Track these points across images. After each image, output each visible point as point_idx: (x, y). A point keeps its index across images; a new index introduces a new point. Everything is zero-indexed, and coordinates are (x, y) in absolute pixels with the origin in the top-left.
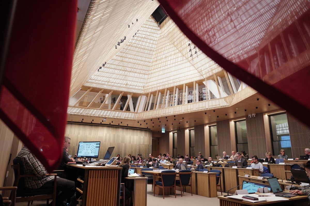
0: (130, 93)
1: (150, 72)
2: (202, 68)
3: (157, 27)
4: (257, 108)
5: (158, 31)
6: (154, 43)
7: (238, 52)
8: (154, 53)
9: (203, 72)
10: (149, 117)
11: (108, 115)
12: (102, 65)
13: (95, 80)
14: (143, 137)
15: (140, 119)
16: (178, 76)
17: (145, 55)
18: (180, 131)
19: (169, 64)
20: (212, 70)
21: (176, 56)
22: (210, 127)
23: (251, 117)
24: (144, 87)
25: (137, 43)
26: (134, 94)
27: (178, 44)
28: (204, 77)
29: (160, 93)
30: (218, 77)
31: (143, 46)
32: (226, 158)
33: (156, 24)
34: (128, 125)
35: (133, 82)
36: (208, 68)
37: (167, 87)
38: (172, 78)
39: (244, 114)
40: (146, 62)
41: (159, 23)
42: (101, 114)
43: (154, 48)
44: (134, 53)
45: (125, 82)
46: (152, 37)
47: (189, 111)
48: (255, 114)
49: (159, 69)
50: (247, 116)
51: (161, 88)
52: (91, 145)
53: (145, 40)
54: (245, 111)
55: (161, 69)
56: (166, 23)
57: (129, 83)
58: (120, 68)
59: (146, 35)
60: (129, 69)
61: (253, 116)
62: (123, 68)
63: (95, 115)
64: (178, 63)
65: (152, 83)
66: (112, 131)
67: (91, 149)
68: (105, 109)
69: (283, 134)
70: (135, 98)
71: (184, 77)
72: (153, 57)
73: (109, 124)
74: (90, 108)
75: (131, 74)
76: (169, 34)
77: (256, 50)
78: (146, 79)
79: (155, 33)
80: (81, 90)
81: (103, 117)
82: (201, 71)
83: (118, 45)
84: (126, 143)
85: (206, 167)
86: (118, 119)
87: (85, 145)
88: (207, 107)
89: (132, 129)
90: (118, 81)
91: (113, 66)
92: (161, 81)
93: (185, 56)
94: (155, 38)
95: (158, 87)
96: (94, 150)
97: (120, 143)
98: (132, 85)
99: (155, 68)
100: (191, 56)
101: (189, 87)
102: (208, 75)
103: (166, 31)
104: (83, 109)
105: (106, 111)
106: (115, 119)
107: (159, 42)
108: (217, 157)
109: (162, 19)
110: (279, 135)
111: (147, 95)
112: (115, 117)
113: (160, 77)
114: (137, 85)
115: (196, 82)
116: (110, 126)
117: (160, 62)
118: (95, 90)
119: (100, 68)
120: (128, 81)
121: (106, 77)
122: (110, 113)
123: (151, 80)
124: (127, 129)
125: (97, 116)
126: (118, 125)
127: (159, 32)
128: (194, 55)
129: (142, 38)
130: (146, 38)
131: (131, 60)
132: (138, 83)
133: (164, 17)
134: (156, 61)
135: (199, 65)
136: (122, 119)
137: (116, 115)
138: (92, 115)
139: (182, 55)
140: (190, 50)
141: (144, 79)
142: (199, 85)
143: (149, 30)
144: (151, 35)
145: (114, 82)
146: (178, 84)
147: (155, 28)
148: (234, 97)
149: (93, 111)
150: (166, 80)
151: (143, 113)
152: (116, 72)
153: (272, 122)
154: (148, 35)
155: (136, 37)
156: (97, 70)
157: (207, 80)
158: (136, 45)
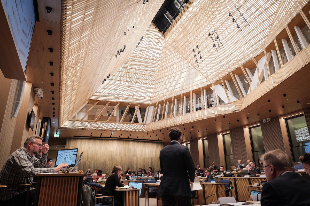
0: (137, 104)
1: (157, 82)
2: (208, 73)
3: (161, 36)
4: (270, 111)
5: (162, 40)
6: (159, 53)
7: (243, 52)
8: (160, 62)
9: (210, 78)
10: (157, 127)
11: (115, 127)
12: (106, 77)
13: (101, 93)
14: (155, 149)
15: (149, 130)
16: (184, 84)
17: (150, 65)
18: (192, 142)
19: (175, 72)
20: (218, 74)
21: (182, 63)
22: (223, 135)
23: (265, 122)
24: (151, 97)
25: (141, 54)
26: (141, 104)
27: (182, 51)
28: (211, 82)
29: (167, 102)
30: (225, 81)
31: (148, 56)
32: (242, 168)
33: (160, 34)
34: (137, 137)
35: (140, 93)
36: (214, 73)
37: (174, 95)
38: (178, 86)
39: (257, 119)
40: (152, 71)
41: (163, 32)
42: (109, 127)
43: (159, 57)
44: (139, 63)
45: (131, 93)
46: (156, 46)
47: (198, 119)
48: (270, 118)
49: (165, 78)
50: (261, 121)
51: (168, 97)
52: (69, 153)
53: (150, 50)
54: (258, 115)
55: (168, 77)
56: (169, 32)
57: (136, 94)
58: (126, 79)
59: (150, 45)
60: (135, 80)
61: (268, 121)
62: (129, 79)
63: (102, 129)
64: (184, 70)
65: (159, 93)
66: (123, 144)
67: (68, 157)
68: (113, 122)
69: (307, 141)
70: (143, 109)
71: (190, 84)
72: (159, 66)
73: (119, 137)
74: (98, 121)
75: (138, 85)
76: (173, 42)
77: (263, 48)
78: (152, 89)
79: (159, 43)
80: (88, 103)
81: (110, 130)
82: (208, 76)
83: (117, 54)
84: (137, 156)
85: (217, 178)
86: (126, 131)
87: (63, 154)
88: (216, 113)
89: (143, 142)
90: (124, 93)
91: (119, 78)
92: (168, 90)
93: (190, 62)
94: (160, 47)
95: (165, 96)
96: (71, 157)
97: (131, 157)
98: (138, 96)
99: (161, 77)
100: (196, 62)
101: (196, 94)
102: (215, 80)
103: (170, 40)
104: (91, 123)
105: (114, 124)
106: (123, 131)
107: (164, 51)
108: (231, 167)
109: (166, 27)
110: (302, 141)
111: (154, 105)
112: (123, 130)
113: (167, 86)
114: (144, 96)
115: (203, 88)
116: (119, 139)
117: (166, 71)
118: (102, 103)
119: (105, 80)
120: (135, 92)
121: (112, 89)
122: (118, 126)
123: (158, 89)
124: (138, 141)
125: (105, 129)
126: (128, 138)
127: (164, 41)
128: (199, 61)
129: (147, 48)
130: (150, 48)
131: (137, 71)
132: (145, 93)
133: (167, 25)
134: (162, 70)
135: (205, 70)
136: (131, 131)
137: (124, 128)
138: (100, 128)
139: (187, 62)
140: (195, 56)
141: (150, 89)
142: (207, 91)
143: (154, 40)
144: (155, 45)
145: (120, 94)
146: (185, 91)
147: (159, 37)
148: (243, 100)
149: (100, 125)
150: (173, 88)
151: (151, 124)
152: (123, 83)
153: (290, 126)
154: (153, 44)
155: (141, 48)
156: (102, 82)
157: (214, 85)
158: (141, 55)
